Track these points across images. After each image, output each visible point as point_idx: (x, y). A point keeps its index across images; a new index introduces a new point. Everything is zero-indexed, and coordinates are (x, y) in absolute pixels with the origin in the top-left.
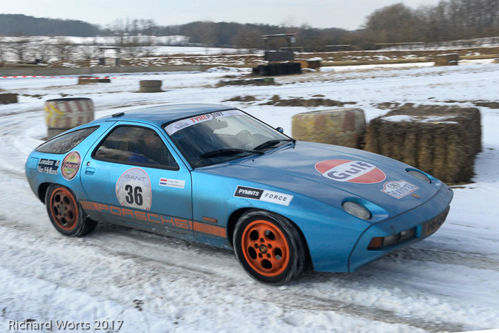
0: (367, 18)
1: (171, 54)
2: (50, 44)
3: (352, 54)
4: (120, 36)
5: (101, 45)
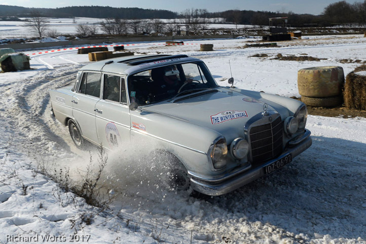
0: (325, 8)
1: (216, 28)
2: (151, 23)
3: (318, 29)
4: (188, 18)
5: (178, 23)
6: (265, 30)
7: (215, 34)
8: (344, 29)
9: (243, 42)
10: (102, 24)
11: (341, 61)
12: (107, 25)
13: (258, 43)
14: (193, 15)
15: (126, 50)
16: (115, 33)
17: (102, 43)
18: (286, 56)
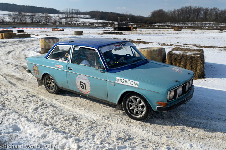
1: (85, 21)
2: (43, 16)
3: (147, 25)
4: (67, 14)
5: (60, 17)
6: (115, 24)
7: (84, 25)
8: (162, 26)
9: (101, 31)
10: (10, 15)
11: (162, 44)
12: (12, 16)
13: (111, 32)
14: (70, 12)
15: (25, 32)
16: (18, 21)
17: (9, 27)
18: (129, 40)
